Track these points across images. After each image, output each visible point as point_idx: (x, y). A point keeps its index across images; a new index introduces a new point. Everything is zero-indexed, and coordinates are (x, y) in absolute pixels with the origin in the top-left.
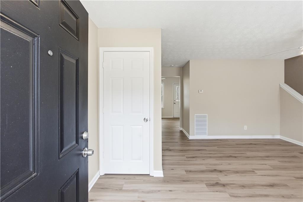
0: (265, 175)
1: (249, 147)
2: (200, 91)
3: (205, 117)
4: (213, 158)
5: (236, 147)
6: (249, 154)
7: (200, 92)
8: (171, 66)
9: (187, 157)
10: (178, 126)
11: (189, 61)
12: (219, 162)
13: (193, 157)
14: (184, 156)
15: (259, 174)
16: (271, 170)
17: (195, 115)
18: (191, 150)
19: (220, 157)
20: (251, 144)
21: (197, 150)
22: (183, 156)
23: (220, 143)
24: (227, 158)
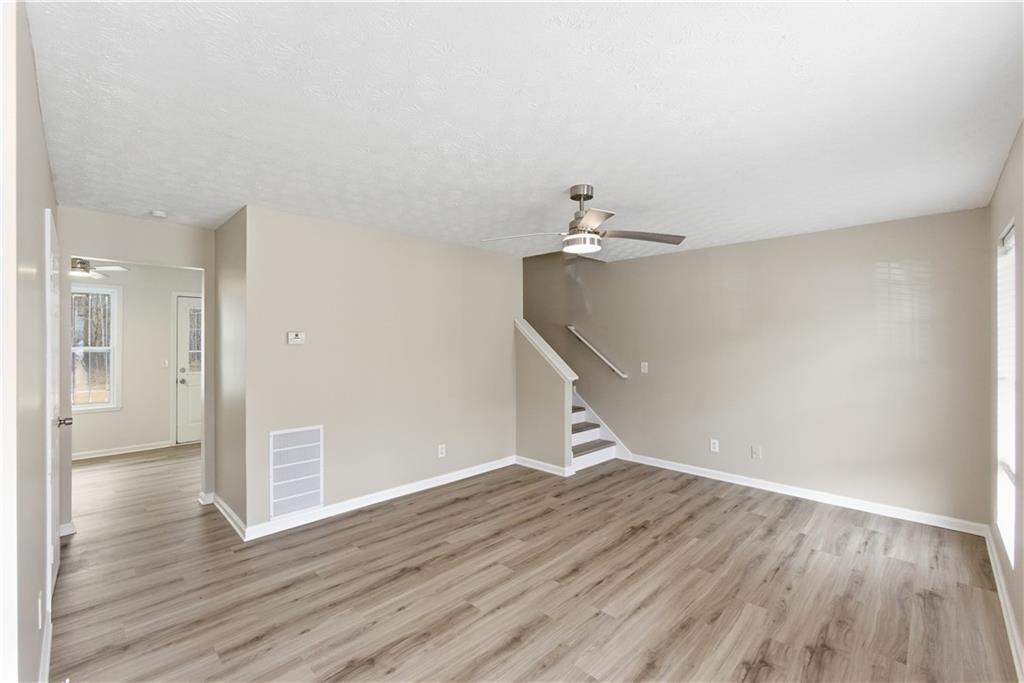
0: (498, 608)
1: (452, 515)
2: (292, 336)
3: (314, 435)
4: (344, 605)
5: (417, 527)
6: (455, 540)
7: (290, 342)
8: (151, 213)
9: (222, 654)
10: (193, 486)
11: (244, 208)
12: (365, 617)
13: (258, 639)
14: (210, 650)
15: (484, 609)
16: (508, 579)
17: (272, 434)
18: (251, 600)
19: (371, 589)
20: (457, 500)
21: (276, 592)
22: (201, 655)
23: (371, 526)
24: (396, 585)
